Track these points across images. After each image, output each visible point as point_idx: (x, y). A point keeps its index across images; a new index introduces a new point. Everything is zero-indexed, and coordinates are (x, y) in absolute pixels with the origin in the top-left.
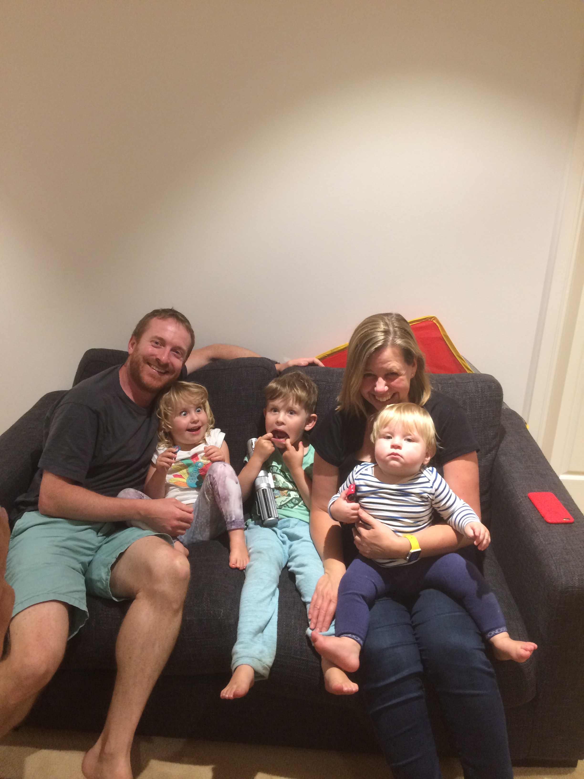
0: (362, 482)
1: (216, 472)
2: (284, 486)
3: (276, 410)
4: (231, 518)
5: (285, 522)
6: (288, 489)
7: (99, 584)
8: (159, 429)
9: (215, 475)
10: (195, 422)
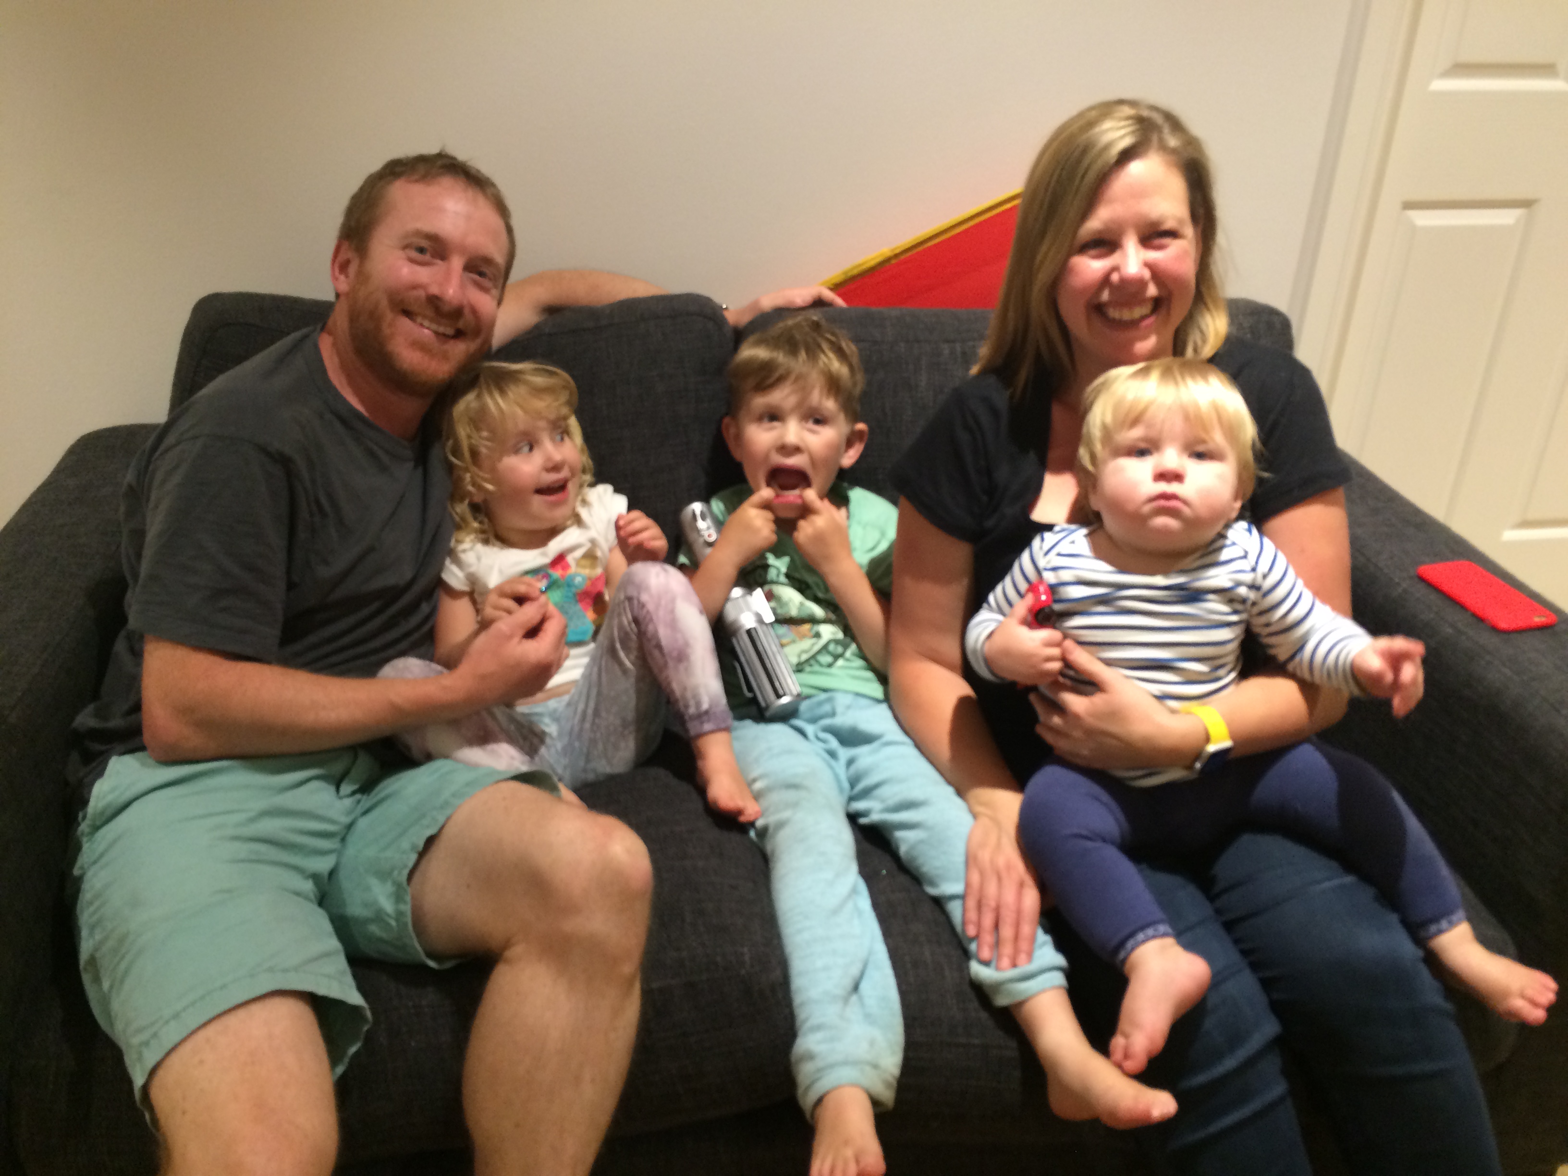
0: (1066, 576)
1: (647, 589)
2: (804, 614)
3: (774, 416)
4: (698, 704)
5: (820, 704)
6: (812, 620)
7: (374, 929)
8: (456, 494)
9: (644, 598)
10: (556, 468)
